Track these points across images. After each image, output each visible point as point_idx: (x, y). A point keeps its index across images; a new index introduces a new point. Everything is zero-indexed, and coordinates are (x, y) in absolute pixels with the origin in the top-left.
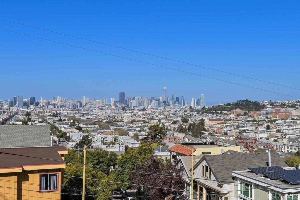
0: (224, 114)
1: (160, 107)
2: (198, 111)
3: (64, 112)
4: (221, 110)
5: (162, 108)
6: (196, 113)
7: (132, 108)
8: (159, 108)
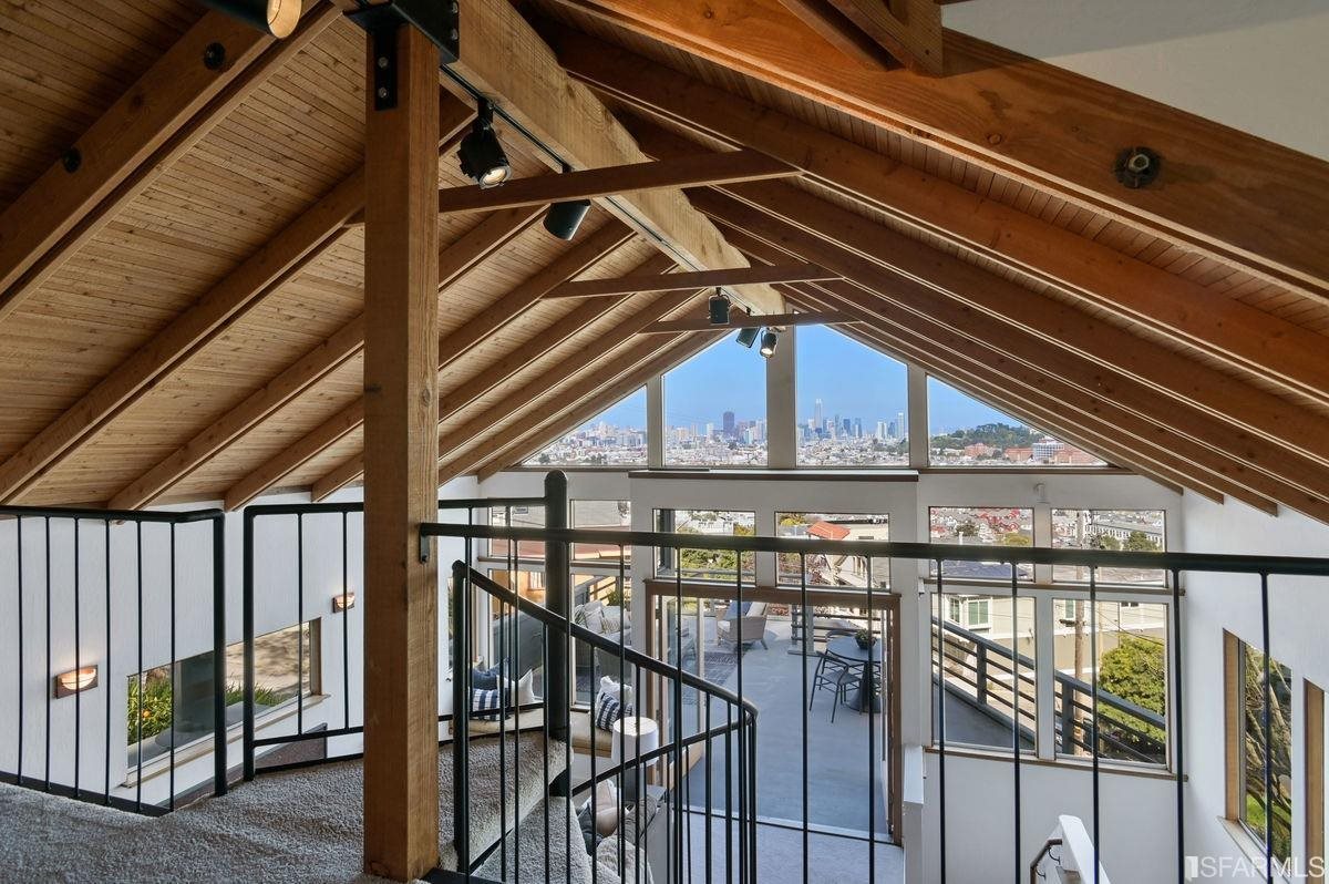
0: (949, 455)
1: (808, 440)
2: (891, 450)
3: (615, 453)
4: (943, 447)
5: (813, 443)
6: (886, 453)
7: (750, 443)
8: (807, 444)
